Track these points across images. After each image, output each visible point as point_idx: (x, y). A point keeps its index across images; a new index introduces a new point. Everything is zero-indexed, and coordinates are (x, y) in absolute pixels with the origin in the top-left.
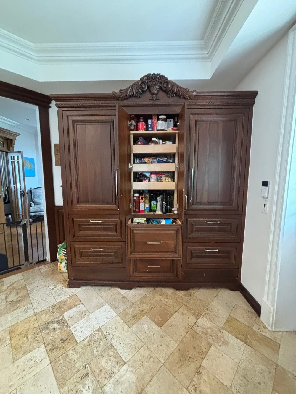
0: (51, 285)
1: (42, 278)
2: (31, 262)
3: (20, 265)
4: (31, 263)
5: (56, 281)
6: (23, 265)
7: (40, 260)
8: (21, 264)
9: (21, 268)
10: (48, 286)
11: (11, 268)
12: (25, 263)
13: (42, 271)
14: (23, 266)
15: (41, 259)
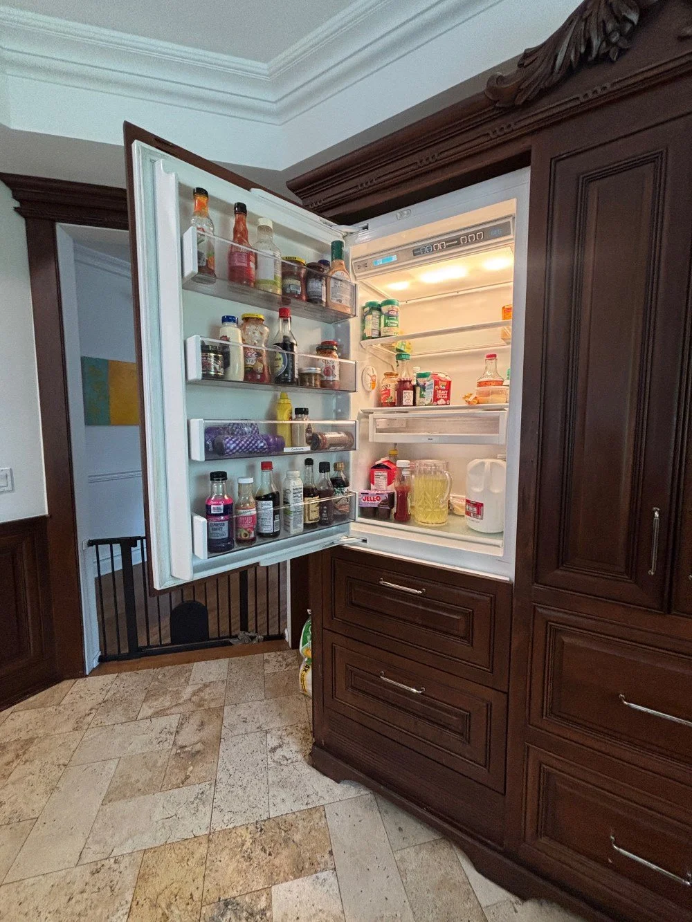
0: (274, 732)
1: (262, 696)
2: (251, 634)
3: (231, 637)
4: (252, 638)
5: (286, 724)
6: (236, 637)
7: (271, 633)
8: (233, 634)
9: (231, 644)
10: (266, 732)
11: (212, 639)
12: (241, 634)
13: (269, 669)
14: (236, 640)
15: (274, 631)
